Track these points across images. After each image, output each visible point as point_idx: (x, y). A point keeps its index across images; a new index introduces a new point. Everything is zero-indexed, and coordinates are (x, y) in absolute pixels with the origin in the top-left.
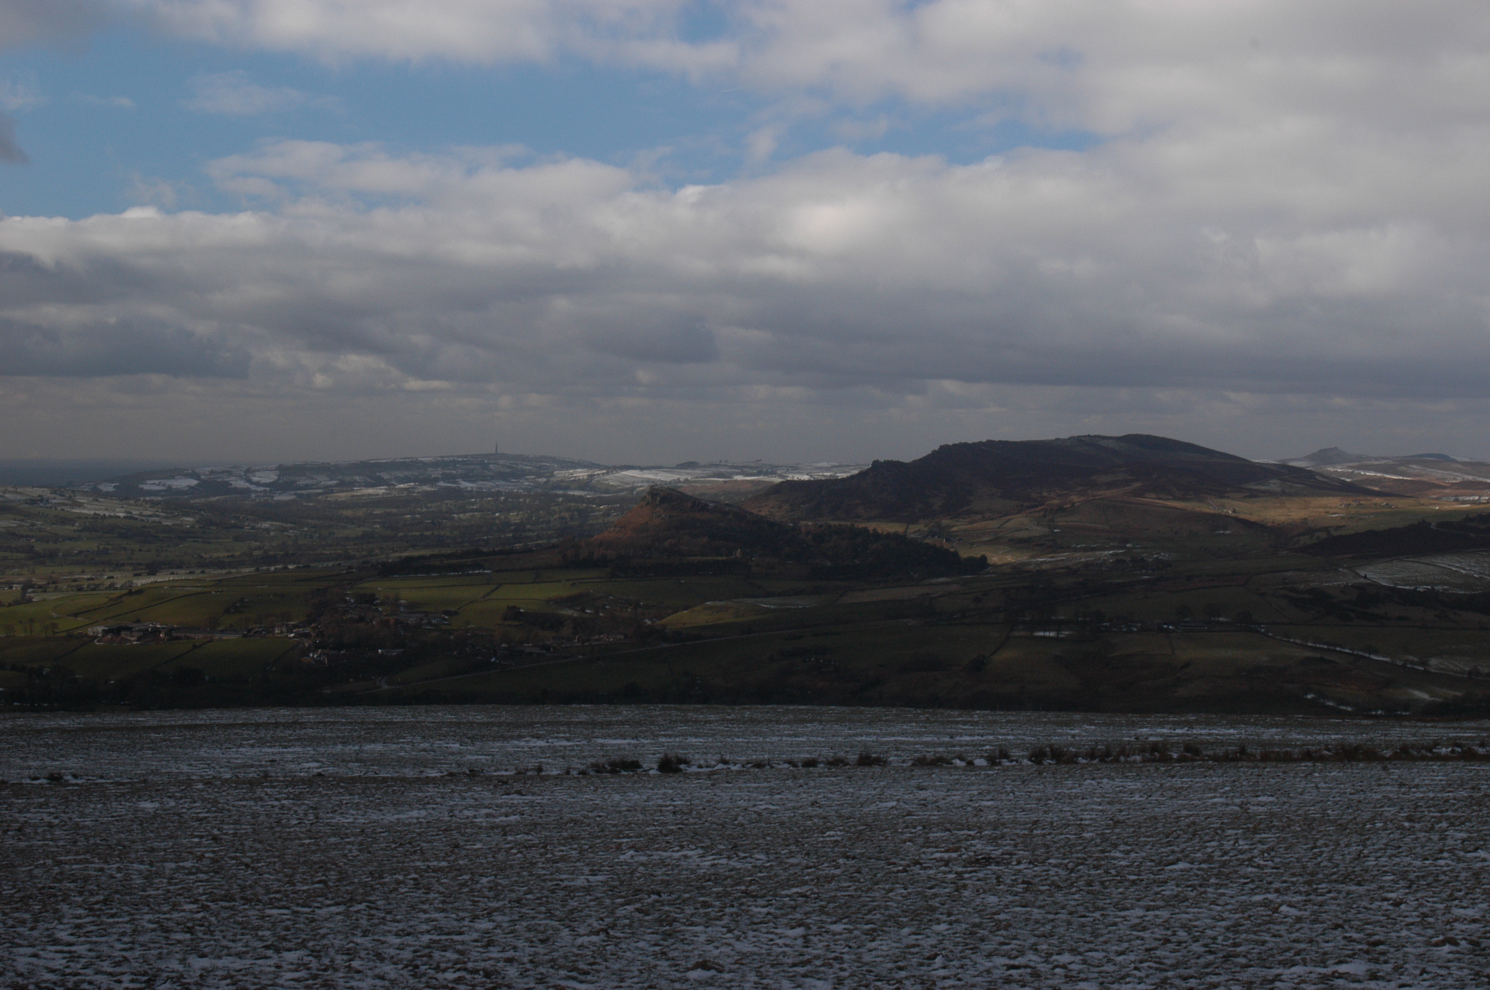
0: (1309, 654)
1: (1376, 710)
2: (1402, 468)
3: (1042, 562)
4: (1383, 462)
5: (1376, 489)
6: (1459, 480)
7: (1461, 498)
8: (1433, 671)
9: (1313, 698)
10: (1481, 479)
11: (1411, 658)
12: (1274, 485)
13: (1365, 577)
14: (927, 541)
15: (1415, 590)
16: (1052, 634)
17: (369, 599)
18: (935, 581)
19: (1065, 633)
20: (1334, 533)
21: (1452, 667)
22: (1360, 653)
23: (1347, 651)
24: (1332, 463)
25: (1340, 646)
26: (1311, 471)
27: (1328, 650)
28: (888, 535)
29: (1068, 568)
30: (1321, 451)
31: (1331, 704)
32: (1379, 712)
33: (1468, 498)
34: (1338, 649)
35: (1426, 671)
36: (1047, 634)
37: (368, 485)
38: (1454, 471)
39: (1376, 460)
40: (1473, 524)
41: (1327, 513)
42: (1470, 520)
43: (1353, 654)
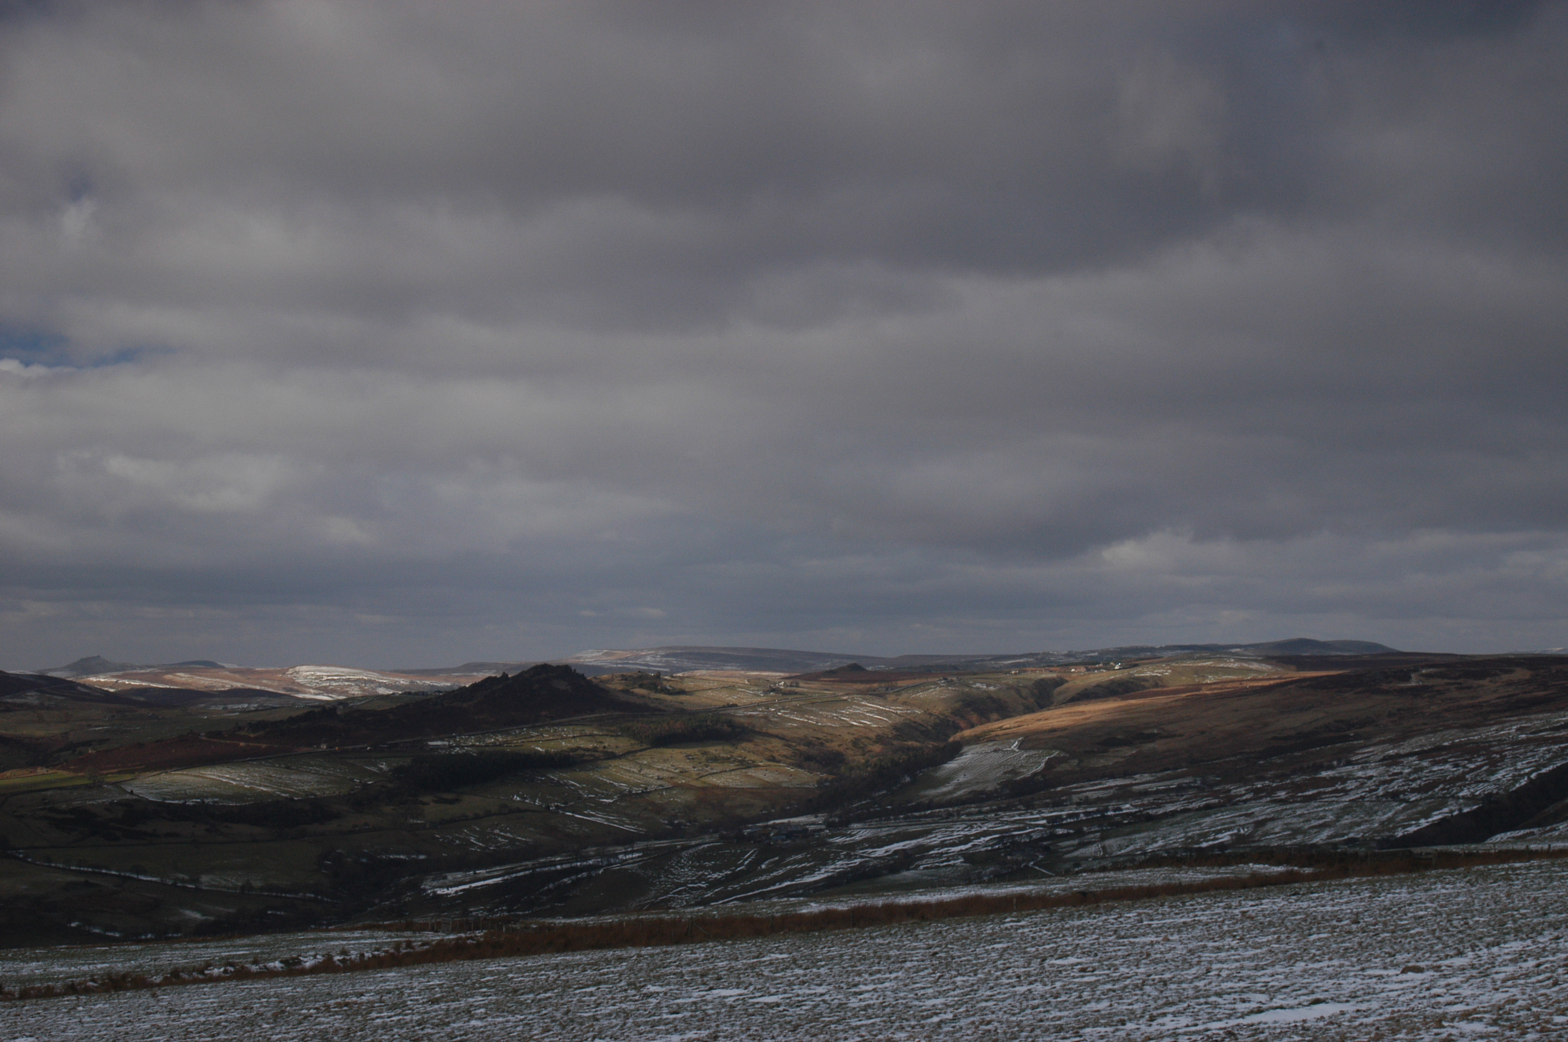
0: (72, 878)
1: (146, 934)
2: (169, 677)
4: (149, 670)
5: (142, 699)
6: (228, 687)
7: (230, 706)
8: (205, 888)
9: (78, 926)
10: (249, 686)
11: (181, 876)
12: (32, 698)
15: (184, 804)
20: (99, 747)
21: (224, 883)
22: (127, 874)
23: (113, 873)
24: (96, 673)
25: (106, 868)
26: (71, 682)
27: (93, 873)
30: (82, 660)
31: (97, 931)
32: (149, 936)
33: (237, 707)
34: (104, 871)
35: (197, 889)
38: (222, 678)
39: (141, 668)
40: (243, 733)
41: (90, 726)
42: (240, 729)
43: (119, 876)
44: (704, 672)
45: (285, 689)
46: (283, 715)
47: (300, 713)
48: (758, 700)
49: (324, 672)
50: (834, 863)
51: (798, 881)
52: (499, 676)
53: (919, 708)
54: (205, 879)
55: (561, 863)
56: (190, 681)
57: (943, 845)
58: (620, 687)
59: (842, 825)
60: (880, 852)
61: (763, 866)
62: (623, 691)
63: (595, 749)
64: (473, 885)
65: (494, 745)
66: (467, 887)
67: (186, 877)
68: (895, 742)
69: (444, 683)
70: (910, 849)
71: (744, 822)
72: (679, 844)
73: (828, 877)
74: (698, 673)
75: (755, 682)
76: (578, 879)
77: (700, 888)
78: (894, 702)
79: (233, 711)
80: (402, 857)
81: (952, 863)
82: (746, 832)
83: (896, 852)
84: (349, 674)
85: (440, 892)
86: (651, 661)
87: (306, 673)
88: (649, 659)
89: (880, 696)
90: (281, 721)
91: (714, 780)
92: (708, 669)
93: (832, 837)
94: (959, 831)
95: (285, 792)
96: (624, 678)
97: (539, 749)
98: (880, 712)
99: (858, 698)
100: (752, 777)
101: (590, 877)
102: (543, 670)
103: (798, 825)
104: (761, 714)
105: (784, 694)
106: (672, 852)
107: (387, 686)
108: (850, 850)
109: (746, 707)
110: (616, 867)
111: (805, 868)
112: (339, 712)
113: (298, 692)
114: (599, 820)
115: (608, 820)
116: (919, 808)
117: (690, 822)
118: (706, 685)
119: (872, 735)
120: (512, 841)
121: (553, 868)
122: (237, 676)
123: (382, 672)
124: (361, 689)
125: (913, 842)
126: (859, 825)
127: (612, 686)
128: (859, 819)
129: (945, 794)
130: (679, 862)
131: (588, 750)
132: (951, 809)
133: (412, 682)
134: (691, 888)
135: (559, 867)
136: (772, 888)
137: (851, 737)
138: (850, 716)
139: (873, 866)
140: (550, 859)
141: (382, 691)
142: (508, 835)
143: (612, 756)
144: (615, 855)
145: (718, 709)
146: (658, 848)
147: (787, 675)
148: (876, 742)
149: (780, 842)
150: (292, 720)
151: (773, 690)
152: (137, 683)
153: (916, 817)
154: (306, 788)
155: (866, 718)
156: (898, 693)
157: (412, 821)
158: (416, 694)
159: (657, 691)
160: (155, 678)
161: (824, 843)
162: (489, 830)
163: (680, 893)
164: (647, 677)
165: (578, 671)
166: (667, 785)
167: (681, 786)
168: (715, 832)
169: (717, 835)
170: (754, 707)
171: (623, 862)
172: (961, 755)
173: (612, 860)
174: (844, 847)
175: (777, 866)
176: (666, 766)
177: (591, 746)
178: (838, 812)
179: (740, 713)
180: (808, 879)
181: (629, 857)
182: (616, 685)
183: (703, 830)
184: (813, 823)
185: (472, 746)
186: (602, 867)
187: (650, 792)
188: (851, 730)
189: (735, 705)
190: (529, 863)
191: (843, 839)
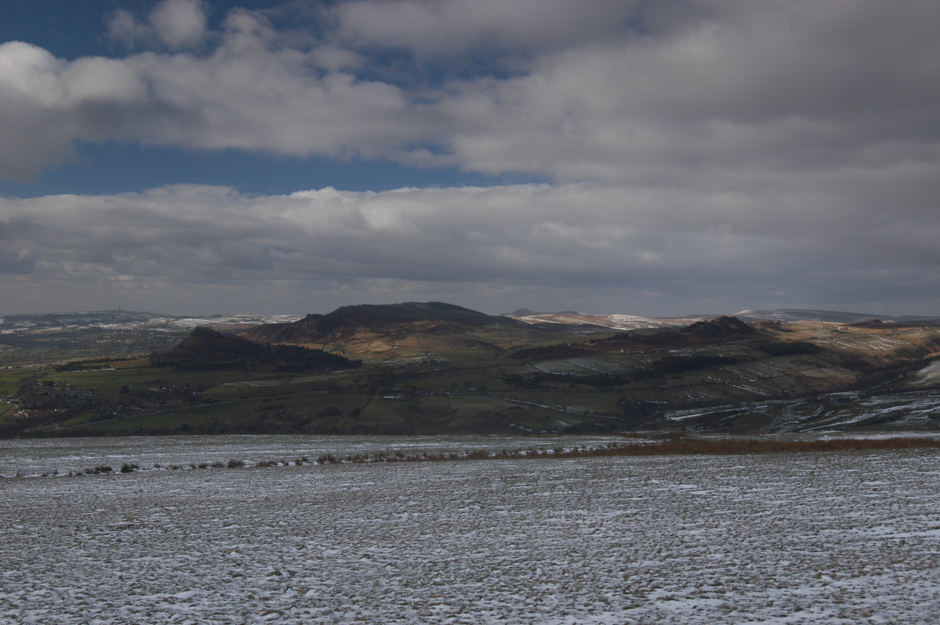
0: (512, 405)
1: (542, 430)
2: (556, 318)
3: (388, 363)
4: (547, 315)
5: (544, 328)
6: (582, 323)
7: (582, 332)
8: (568, 412)
9: (513, 426)
10: (591, 323)
11: (558, 406)
12: (497, 326)
13: (538, 369)
14: (333, 353)
15: (560, 375)
16: (392, 397)
17: (51, 384)
18: (336, 372)
19: (398, 397)
20: (524, 348)
21: (577, 410)
22: (535, 404)
23: (529, 403)
24: (524, 315)
25: (527, 401)
26: (514, 319)
27: (521, 403)
28: (314, 350)
29: (400, 365)
30: (520, 310)
31: (522, 428)
32: (544, 432)
33: (585, 332)
34: (525, 402)
35: (565, 412)
36: (390, 397)
37: (52, 326)
38: (580, 319)
39: (545, 314)
40: (586, 344)
41: (521, 339)
42: (585, 342)
43: (532, 405)
44: (802, 321)
45: (607, 325)
46: (605, 337)
47: (613, 336)
48: (828, 335)
49: (625, 318)
50: (862, 415)
51: (843, 423)
52: (703, 321)
53: (909, 342)
54: (569, 408)
55: (729, 408)
56: (565, 320)
57: (918, 409)
58: (760, 328)
59: (867, 397)
60: (886, 411)
61: (827, 415)
62: (761, 329)
63: (747, 356)
64: (688, 416)
65: (700, 352)
66: (685, 417)
67: (560, 407)
68: (896, 358)
69: (678, 323)
70: (901, 410)
71: (817, 393)
72: (786, 402)
73: (859, 422)
74: (799, 322)
75: (826, 327)
76: (737, 416)
77: (795, 423)
78: (896, 339)
79: (583, 334)
80: (656, 402)
81: (922, 418)
82: (819, 398)
83: (894, 411)
84: (636, 319)
85: (673, 419)
86: (776, 317)
87: (616, 317)
88: (775, 314)
89: (889, 335)
90: (604, 340)
91: (805, 373)
92: (804, 320)
93: (861, 402)
94: (927, 402)
95: (605, 371)
96: (762, 323)
97: (721, 355)
98: (888, 343)
99: (877, 336)
100: (823, 372)
101: (742, 415)
102: (725, 318)
103: (845, 395)
104: (829, 342)
105: (841, 333)
106: (782, 406)
107: (652, 324)
108: (871, 409)
109: (822, 339)
110: (755, 412)
111: (847, 417)
112: (630, 336)
113: (612, 326)
114: (748, 389)
115: (752, 389)
116: (906, 390)
117: (792, 392)
118: (802, 328)
119: (884, 354)
120: (707, 397)
121: (725, 411)
122: (586, 318)
123: (651, 318)
124: (641, 325)
125: (903, 407)
126: (876, 397)
127: (756, 327)
128: (876, 394)
129: (920, 384)
130: (786, 411)
131: (743, 356)
132: (923, 392)
133: (664, 323)
134: (792, 423)
135: (728, 410)
136: (831, 425)
137: (873, 355)
138: (873, 344)
139: (882, 417)
140: (724, 406)
141: (650, 327)
142: (705, 394)
143: (754, 360)
144: (755, 406)
145: (807, 339)
146: (775, 404)
147: (843, 324)
148: (886, 358)
149: (835, 403)
150: (609, 339)
151: (835, 331)
152: (542, 321)
153: (904, 395)
154: (614, 369)
155: (881, 346)
156: (898, 334)
157: (661, 386)
158: (665, 328)
159: (778, 330)
160: (550, 318)
161: (858, 405)
162: (696, 392)
163: (785, 425)
164: (774, 323)
165: (741, 320)
166: (782, 374)
167: (789, 375)
168: (804, 397)
169: (804, 399)
170: (825, 339)
171: (759, 409)
172: (930, 365)
173: (754, 408)
174: (867, 407)
175: (834, 414)
176: (781, 365)
177: (745, 355)
178: (866, 390)
179: (818, 342)
180: (849, 422)
181: (762, 408)
182: (759, 327)
183: (798, 396)
184: (853, 395)
185: (690, 353)
186: (748, 411)
187: (773, 377)
188: (874, 351)
189: (816, 338)
190: (714, 408)
191: (867, 404)
